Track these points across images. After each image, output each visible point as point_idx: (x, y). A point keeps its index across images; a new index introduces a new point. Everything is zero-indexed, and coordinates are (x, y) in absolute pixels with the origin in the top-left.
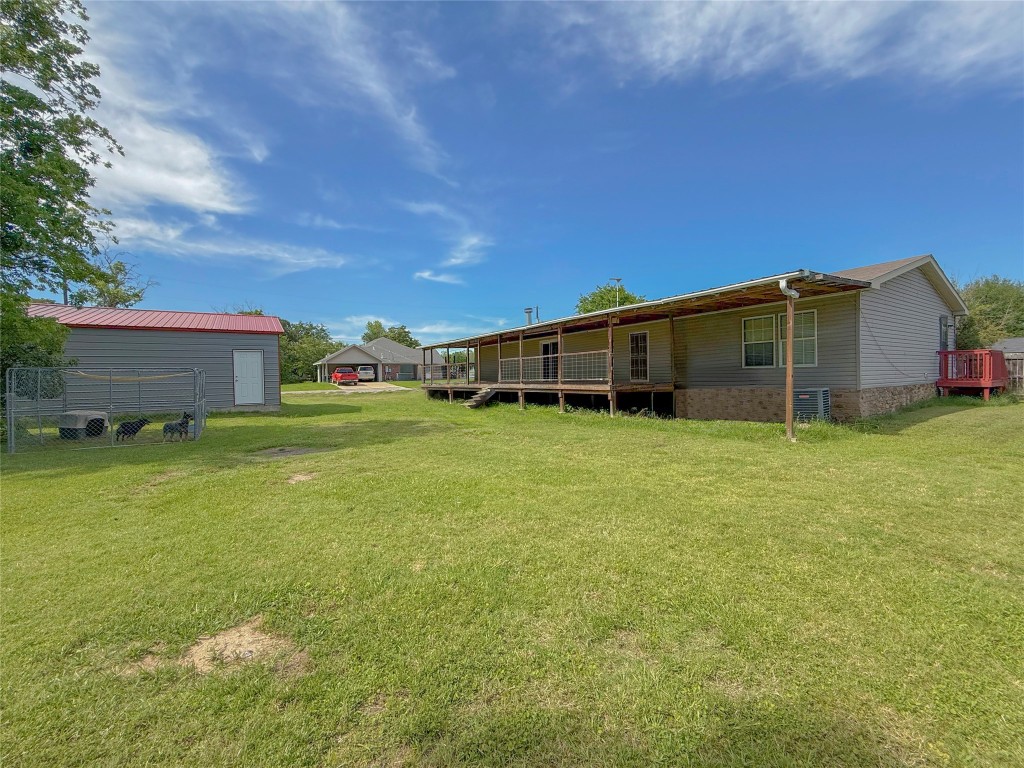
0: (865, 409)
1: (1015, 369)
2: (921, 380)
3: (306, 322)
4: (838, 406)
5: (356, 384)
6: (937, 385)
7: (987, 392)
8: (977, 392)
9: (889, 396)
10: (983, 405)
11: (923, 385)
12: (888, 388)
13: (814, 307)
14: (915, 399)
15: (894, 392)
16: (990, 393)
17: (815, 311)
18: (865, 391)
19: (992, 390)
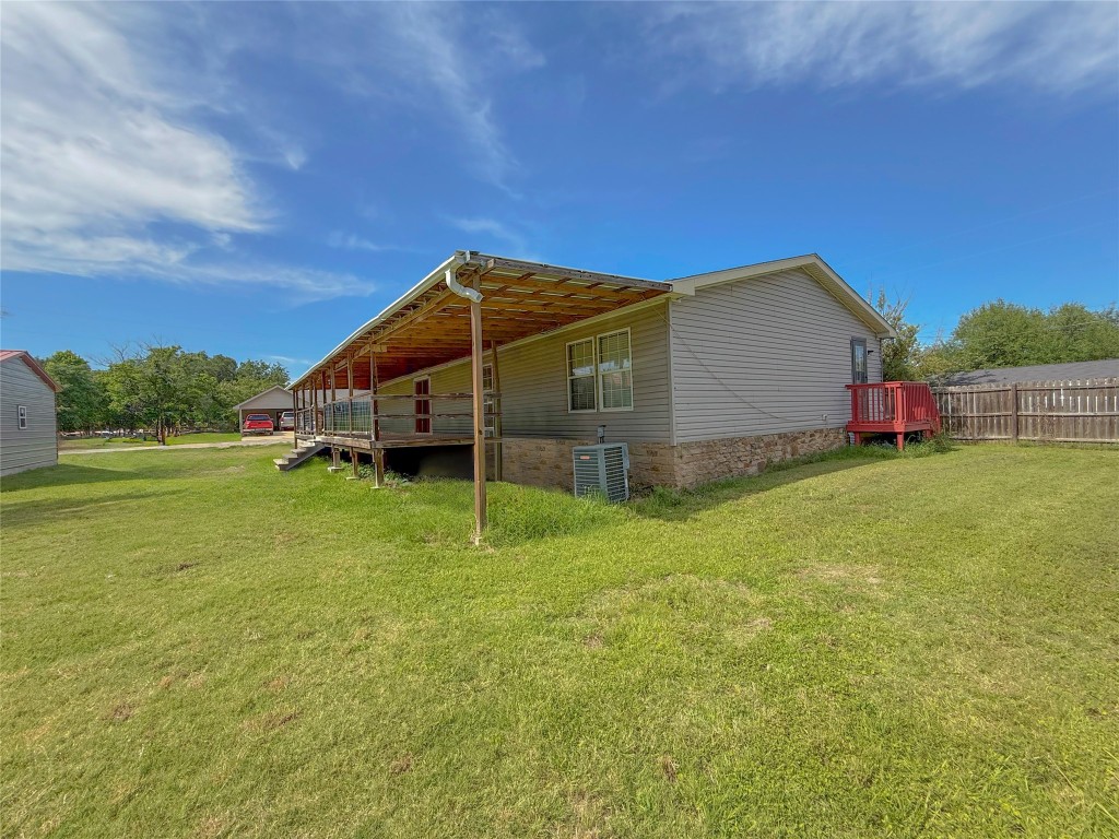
0: (685, 472)
1: (959, 405)
2: (818, 424)
3: (257, 359)
4: (653, 469)
5: (271, 434)
6: (848, 428)
7: (900, 438)
8: (890, 437)
9: (742, 450)
10: (894, 457)
11: (821, 431)
12: (742, 439)
13: (628, 325)
14: (801, 451)
15: (754, 443)
16: (905, 439)
17: (629, 329)
18: (687, 446)
19: (906, 435)
